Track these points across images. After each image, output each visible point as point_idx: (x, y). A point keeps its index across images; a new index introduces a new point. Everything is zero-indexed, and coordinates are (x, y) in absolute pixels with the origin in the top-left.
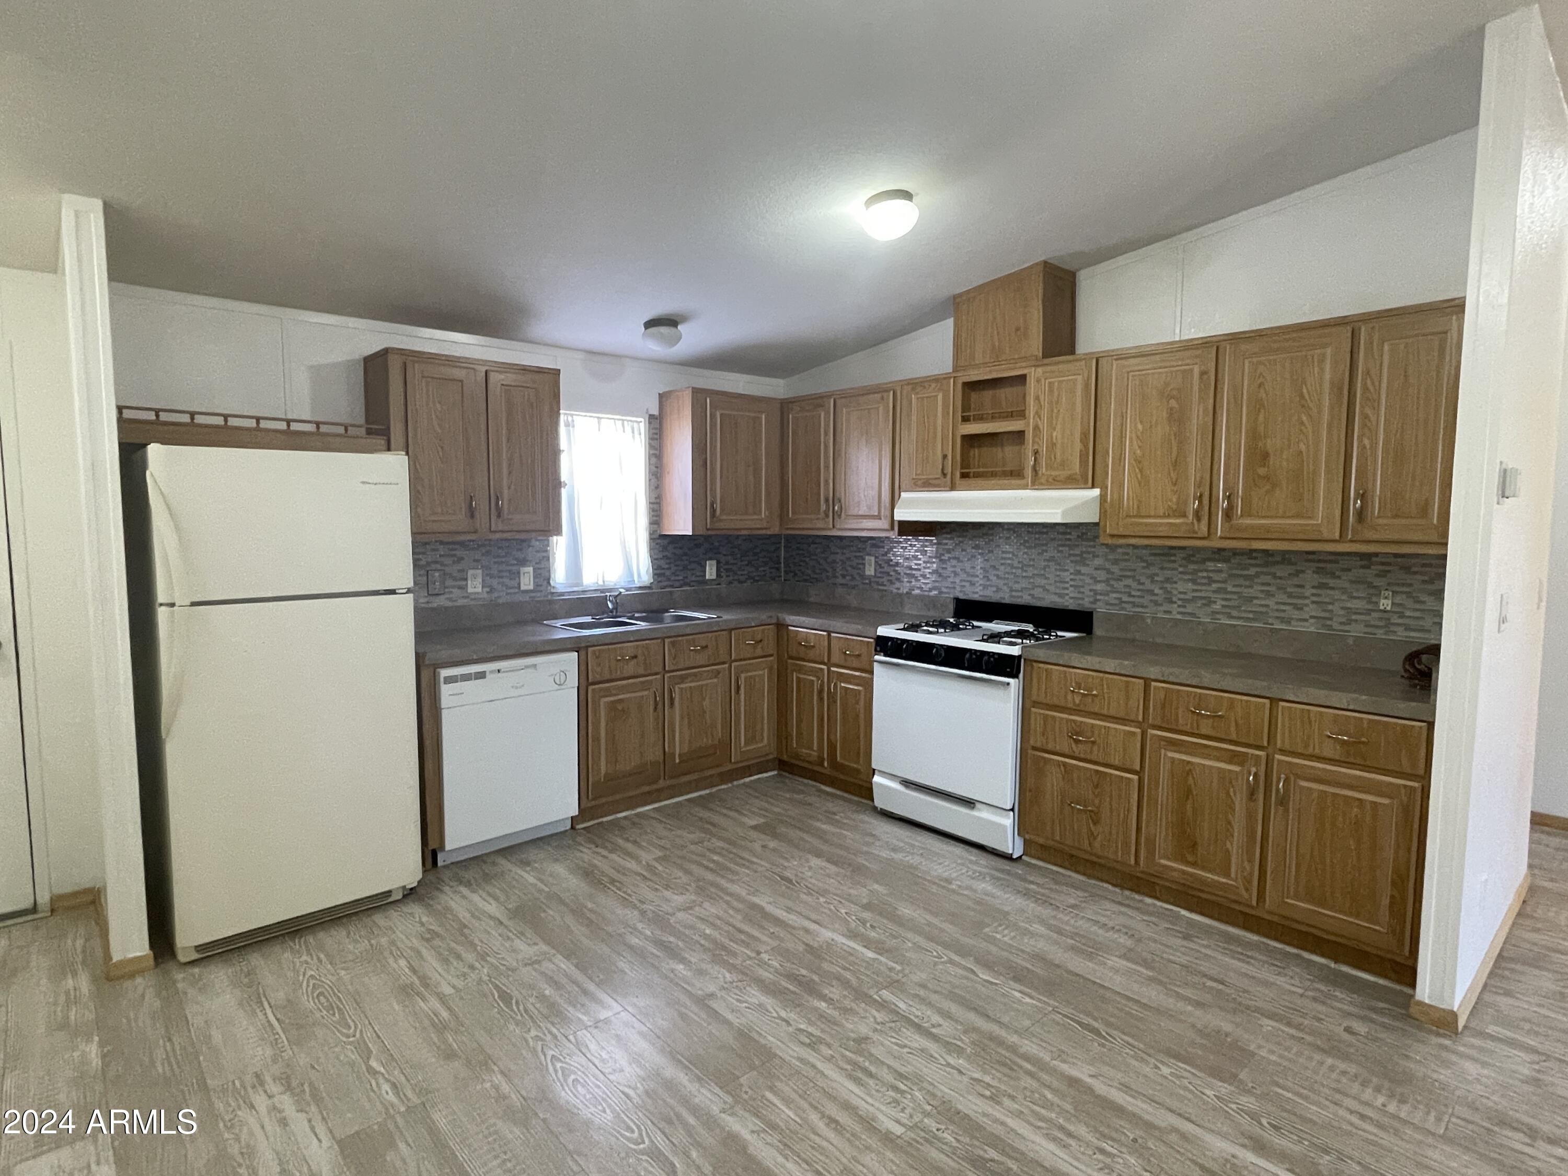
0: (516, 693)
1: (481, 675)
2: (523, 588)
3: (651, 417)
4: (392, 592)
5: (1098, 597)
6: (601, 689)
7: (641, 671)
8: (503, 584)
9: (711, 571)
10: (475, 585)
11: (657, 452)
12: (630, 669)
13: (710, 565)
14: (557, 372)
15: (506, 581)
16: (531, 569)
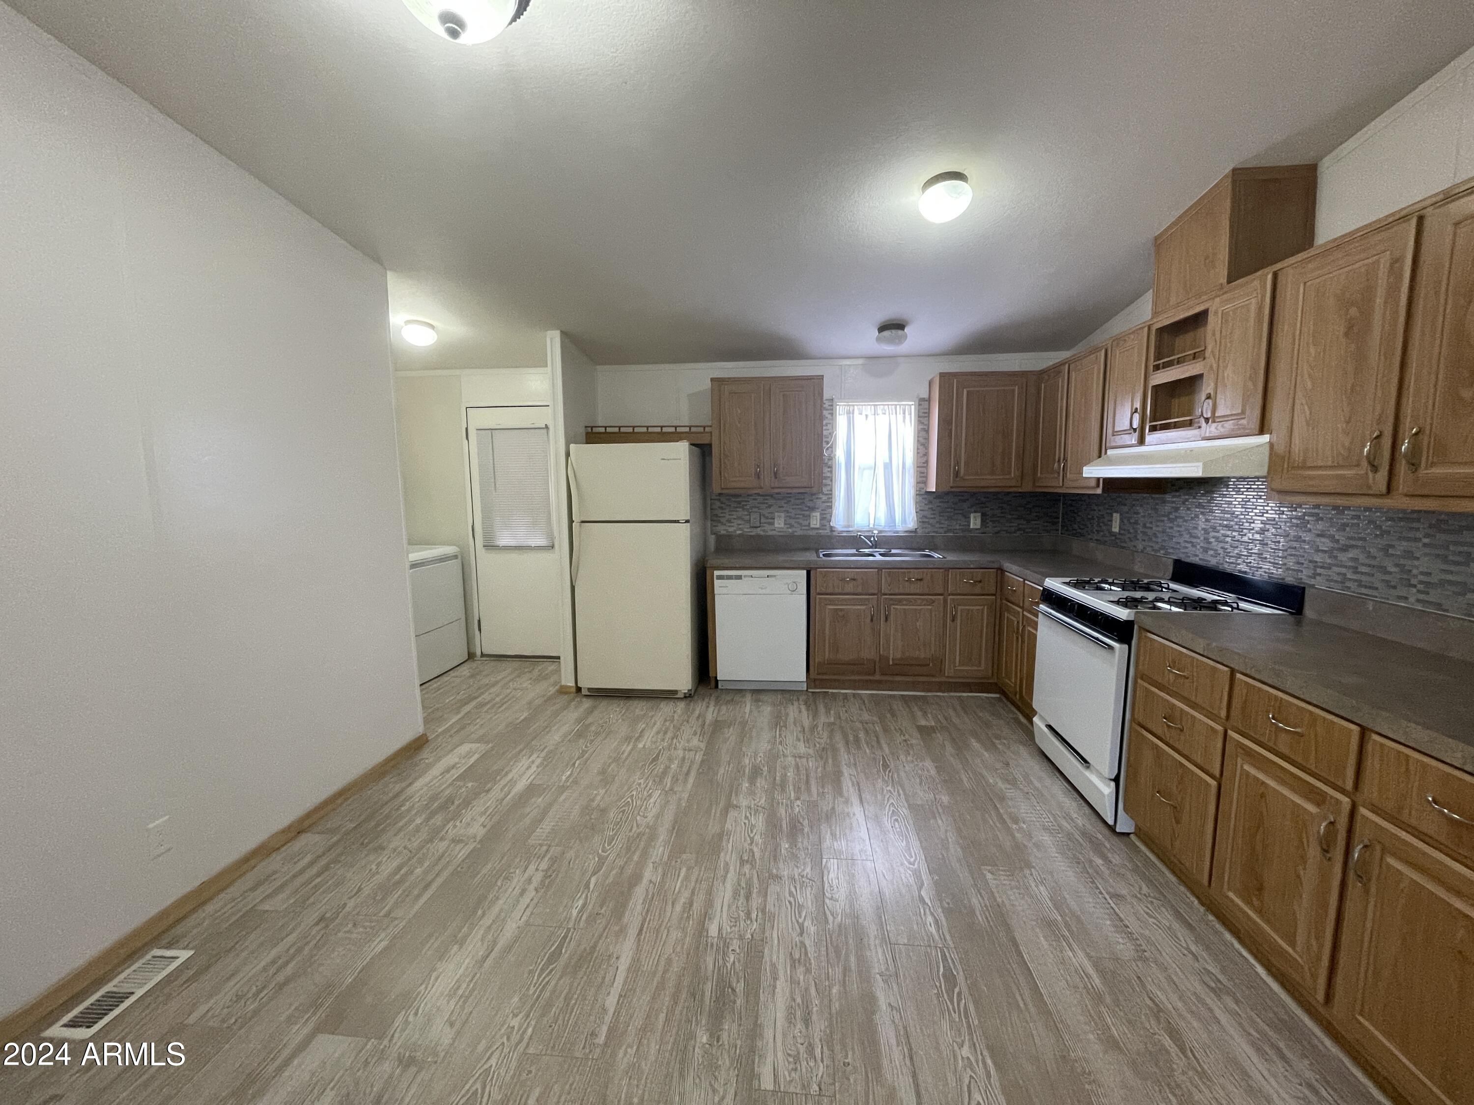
0: (761, 591)
1: (739, 577)
2: (812, 526)
3: (922, 400)
4: (677, 522)
5: (1319, 571)
6: (825, 599)
7: (860, 590)
8: (798, 523)
9: (975, 522)
10: (779, 523)
11: (926, 427)
12: (849, 588)
13: (975, 517)
14: (821, 377)
15: (801, 521)
16: (818, 514)
